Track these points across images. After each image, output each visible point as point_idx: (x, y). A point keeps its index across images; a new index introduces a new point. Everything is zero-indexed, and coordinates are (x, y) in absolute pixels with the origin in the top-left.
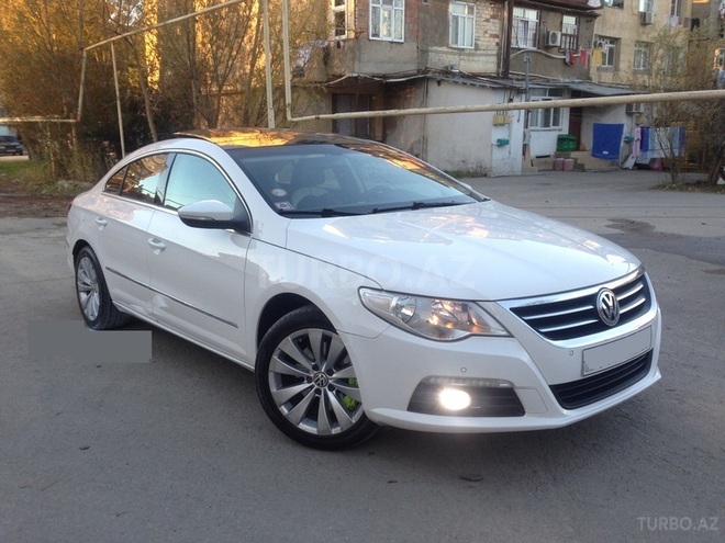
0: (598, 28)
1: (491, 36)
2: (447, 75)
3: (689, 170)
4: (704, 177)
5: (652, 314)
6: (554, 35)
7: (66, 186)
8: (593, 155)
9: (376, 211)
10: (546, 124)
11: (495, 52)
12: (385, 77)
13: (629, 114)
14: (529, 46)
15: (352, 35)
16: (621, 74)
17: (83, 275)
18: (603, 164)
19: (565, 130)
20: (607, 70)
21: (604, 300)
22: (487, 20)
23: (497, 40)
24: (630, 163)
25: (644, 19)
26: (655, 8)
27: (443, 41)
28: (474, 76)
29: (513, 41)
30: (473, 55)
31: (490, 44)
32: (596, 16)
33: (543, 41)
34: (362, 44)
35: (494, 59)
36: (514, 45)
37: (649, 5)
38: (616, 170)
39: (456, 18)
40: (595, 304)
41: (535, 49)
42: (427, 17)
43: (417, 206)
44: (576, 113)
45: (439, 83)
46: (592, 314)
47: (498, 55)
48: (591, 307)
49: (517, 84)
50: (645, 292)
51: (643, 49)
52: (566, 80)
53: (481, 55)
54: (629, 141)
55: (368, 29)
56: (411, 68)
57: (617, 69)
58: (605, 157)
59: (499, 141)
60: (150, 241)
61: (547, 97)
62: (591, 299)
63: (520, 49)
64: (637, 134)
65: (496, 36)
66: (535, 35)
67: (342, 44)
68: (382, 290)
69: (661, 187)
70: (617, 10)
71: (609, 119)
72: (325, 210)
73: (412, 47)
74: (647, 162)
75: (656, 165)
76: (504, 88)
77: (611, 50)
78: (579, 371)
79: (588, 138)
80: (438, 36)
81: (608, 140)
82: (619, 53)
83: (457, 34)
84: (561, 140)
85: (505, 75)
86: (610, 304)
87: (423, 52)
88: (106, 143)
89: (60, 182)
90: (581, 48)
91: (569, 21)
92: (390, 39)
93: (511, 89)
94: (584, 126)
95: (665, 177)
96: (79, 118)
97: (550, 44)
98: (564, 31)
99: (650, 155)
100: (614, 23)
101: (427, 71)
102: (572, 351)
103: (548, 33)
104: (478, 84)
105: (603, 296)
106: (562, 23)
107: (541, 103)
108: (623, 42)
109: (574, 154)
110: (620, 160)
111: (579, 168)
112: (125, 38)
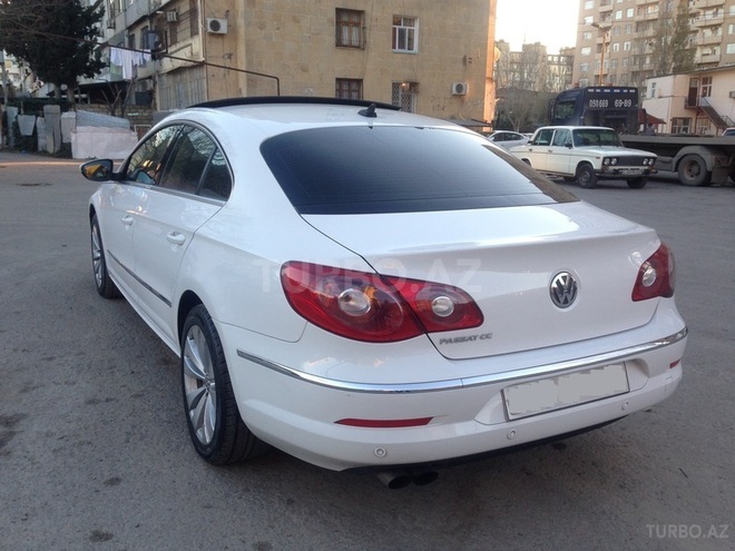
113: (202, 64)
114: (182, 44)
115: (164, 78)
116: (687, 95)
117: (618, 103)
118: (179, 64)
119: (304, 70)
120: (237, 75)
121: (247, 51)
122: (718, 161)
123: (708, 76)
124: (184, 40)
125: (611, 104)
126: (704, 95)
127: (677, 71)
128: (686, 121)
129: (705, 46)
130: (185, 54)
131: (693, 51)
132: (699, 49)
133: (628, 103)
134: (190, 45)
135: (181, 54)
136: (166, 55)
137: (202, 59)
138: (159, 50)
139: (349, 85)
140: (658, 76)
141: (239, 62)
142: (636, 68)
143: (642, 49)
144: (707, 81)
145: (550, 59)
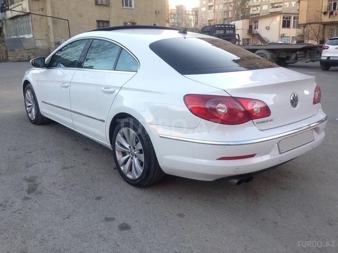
113: (28, 14)
114: (17, 4)
115: (8, 21)
116: (248, 28)
117: (228, 32)
118: (15, 14)
119: (81, 16)
120: (47, 19)
121: (51, 7)
122: (272, 56)
123: (257, 19)
124: (18, 2)
125: (225, 32)
126: (255, 28)
127: (243, 18)
128: (248, 40)
129: (254, 6)
130: (19, 8)
131: (249, 9)
132: (251, 8)
133: (231, 32)
134: (21, 4)
135: (16, 9)
136: (8, 9)
137: (28, 11)
138: (5, 7)
139: (103, 23)
140: (235, 20)
141: (48, 13)
142: (226, 17)
143: (228, 8)
144: (256, 22)
145: (188, 13)
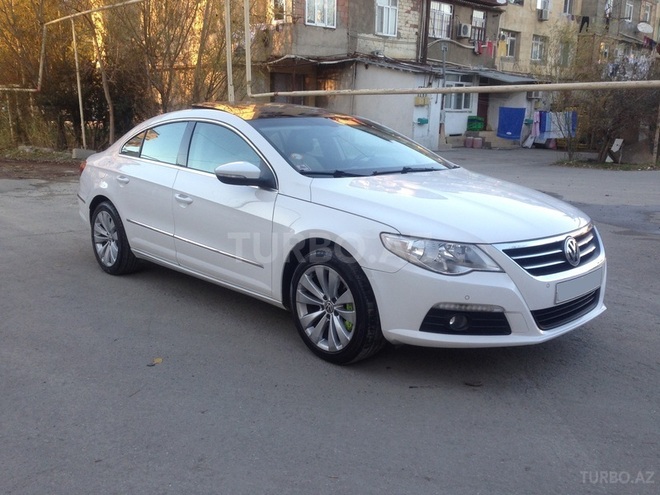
0: (503, 22)
1: (411, 26)
2: (373, 59)
3: (579, 150)
4: (594, 156)
5: (601, 258)
6: (466, 27)
7: (27, 150)
8: (498, 135)
9: (375, 174)
10: (458, 106)
11: (415, 41)
12: (319, 59)
13: (529, 99)
14: (444, 36)
15: (290, 20)
16: (520, 64)
17: (100, 228)
18: (507, 143)
19: (474, 113)
20: (509, 59)
21: (570, 246)
22: (408, 12)
23: (416, 30)
24: (529, 142)
25: (541, 16)
26: (550, 7)
27: (370, 29)
28: (395, 62)
29: (430, 31)
30: (396, 42)
31: (411, 34)
32: (501, 12)
33: (455, 32)
34: (299, 28)
35: (414, 47)
36: (431, 35)
37: (545, 4)
38: (517, 149)
39: (382, 9)
40: (563, 249)
41: (449, 39)
42: (357, 6)
43: (406, 170)
44: (484, 98)
45: (367, 66)
46: (561, 256)
47: (418, 44)
48: (560, 251)
49: (436, 70)
50: (595, 241)
51: (540, 43)
52: (476, 68)
53: (402, 43)
54: (529, 123)
55: (304, 14)
56: (342, 52)
57: (517, 60)
58: (509, 137)
59: (419, 120)
60: (177, 196)
61: (460, 83)
62: (560, 245)
63: (436, 39)
64: (536, 117)
65: (415, 26)
66: (449, 27)
67: (280, 28)
68: (400, 235)
69: (560, 163)
70: (518, 7)
71: (511, 104)
72: (337, 171)
73: (343, 33)
74: (543, 142)
75: (551, 145)
76: (425, 73)
77: (512, 43)
78: (553, 301)
79: (494, 120)
80: (365, 24)
81: (512, 122)
82: (519, 45)
83: (382, 23)
84: (471, 121)
85: (423, 61)
86: (574, 249)
87: (353, 39)
88: (64, 112)
89: (21, 147)
90: (488, 40)
91: (478, 15)
92: (324, 25)
93: (431, 74)
94: (490, 110)
95: (563, 155)
96: (39, 88)
97: (462, 35)
98: (474, 24)
99: (546, 136)
100: (515, 18)
101: (355, 55)
102: (548, 284)
103: (460, 25)
104: (401, 69)
105: (569, 242)
106: (472, 16)
107: (455, 88)
108: (522, 35)
109: (482, 134)
110: (521, 140)
111: (486, 145)
112: (84, 15)
